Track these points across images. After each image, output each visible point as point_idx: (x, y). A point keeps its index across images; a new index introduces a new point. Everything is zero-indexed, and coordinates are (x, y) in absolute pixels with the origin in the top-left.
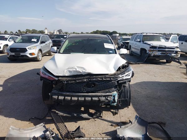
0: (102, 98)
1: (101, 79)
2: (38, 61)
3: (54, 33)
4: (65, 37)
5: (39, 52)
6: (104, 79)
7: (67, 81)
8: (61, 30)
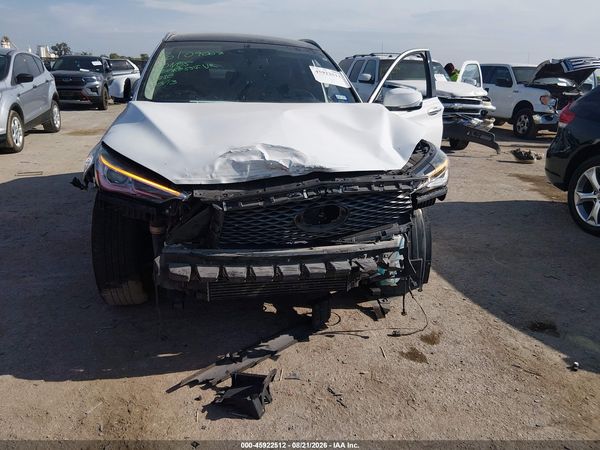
0: (366, 260)
1: (366, 189)
2: (13, 150)
3: (39, 53)
4: (95, 63)
5: (14, 114)
6: (376, 188)
7: (231, 202)
8: (65, 45)
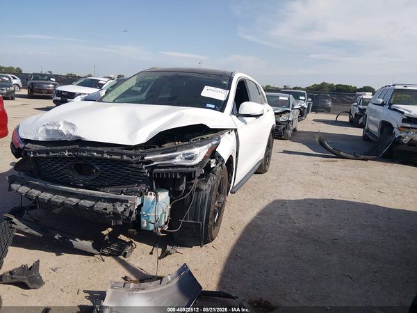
1: (100, 156)
6: (105, 156)
7: (35, 152)
